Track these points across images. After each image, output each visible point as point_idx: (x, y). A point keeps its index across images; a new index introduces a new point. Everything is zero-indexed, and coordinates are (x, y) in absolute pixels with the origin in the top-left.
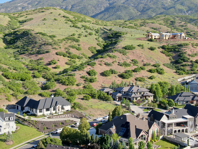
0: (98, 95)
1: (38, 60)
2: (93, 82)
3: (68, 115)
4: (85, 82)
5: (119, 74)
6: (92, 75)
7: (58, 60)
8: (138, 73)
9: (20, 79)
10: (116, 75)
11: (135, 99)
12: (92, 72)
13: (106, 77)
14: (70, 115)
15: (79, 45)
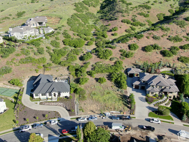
0: (116, 78)
1: (107, 25)
2: (128, 57)
3: (61, 103)
4: (120, 56)
5: (163, 49)
6: (132, 50)
7: (120, 27)
8: (186, 50)
9: (73, 45)
10: (158, 51)
11: (150, 93)
12: (133, 46)
13: (146, 53)
14: (63, 104)
15: (148, 12)
